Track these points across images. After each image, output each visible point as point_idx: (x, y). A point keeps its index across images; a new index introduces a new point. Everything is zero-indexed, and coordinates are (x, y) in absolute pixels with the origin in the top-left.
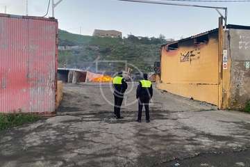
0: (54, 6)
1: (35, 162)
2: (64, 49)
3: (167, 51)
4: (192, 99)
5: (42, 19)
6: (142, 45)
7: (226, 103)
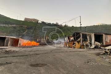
2: (7, 26)
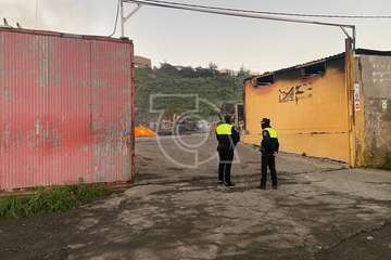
0: (124, 20)
1: (175, 248)
3: (256, 87)
4: (304, 155)
5: (109, 39)
6: (183, 79)
7: (361, 158)
